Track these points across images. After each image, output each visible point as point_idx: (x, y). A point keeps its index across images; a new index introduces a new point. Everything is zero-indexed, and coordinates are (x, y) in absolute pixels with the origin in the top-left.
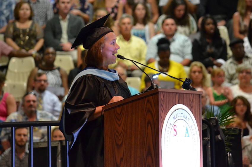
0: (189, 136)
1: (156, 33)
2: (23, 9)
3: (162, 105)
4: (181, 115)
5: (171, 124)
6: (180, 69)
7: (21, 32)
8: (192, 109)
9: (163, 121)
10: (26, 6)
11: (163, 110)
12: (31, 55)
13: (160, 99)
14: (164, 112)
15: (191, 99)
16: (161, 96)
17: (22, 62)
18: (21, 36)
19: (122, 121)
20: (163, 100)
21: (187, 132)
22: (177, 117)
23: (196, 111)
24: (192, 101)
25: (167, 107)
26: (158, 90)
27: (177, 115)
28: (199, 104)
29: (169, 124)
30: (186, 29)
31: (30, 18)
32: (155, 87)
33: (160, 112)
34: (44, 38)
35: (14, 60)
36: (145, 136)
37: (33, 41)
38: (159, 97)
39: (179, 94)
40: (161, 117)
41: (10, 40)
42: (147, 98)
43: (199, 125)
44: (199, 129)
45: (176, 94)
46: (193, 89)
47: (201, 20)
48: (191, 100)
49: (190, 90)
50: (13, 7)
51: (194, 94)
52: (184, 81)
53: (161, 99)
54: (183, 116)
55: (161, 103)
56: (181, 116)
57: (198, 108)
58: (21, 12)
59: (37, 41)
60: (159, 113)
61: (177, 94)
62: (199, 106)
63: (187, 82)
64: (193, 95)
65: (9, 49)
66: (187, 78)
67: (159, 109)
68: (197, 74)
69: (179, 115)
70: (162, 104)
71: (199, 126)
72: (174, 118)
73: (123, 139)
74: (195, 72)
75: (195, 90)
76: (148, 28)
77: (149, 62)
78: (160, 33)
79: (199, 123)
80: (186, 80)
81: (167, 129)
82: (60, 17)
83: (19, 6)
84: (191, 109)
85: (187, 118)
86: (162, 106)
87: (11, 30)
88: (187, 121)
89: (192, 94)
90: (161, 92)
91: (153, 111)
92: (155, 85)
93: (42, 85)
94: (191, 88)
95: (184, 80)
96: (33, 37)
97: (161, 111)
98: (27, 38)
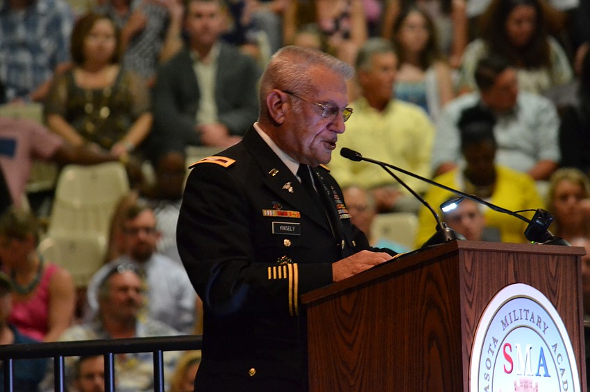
0: (550, 374)
1: (457, 92)
2: (95, 35)
3: (468, 287)
4: (524, 314)
5: (495, 341)
6: (524, 190)
7: (89, 96)
8: (555, 296)
9: (472, 332)
10: (103, 26)
11: (471, 300)
12: (115, 159)
13: (462, 270)
14: (474, 306)
15: (553, 270)
16: (466, 263)
17: (94, 177)
18: (89, 108)
19: (357, 334)
20: (472, 274)
21: (542, 362)
22: (513, 319)
23: (568, 303)
24: (554, 275)
25: (484, 293)
26: (457, 245)
27: (512, 314)
28: (574, 282)
29: (489, 340)
30: (542, 78)
31: (115, 59)
32: (448, 237)
33: (465, 306)
34: (153, 110)
35: (71, 174)
36: (423, 376)
37: (122, 122)
38: (461, 264)
39: (515, 254)
40: (468, 321)
41: (58, 122)
42: (425, 269)
43: (576, 342)
44: (578, 354)
45: (509, 255)
46: (557, 241)
47: (582, 52)
48: (550, 273)
49: (548, 244)
50: (67, 29)
51: (558, 255)
52: (530, 219)
53: (466, 268)
54: (529, 318)
55: (465, 281)
56: (524, 317)
57: (572, 296)
58: (92, 43)
59: (134, 119)
60: (462, 309)
61: (512, 256)
62: (574, 289)
63: (539, 220)
64: (556, 257)
65: (51, 143)
66: (537, 211)
67: (461, 297)
68: (572, 200)
69: (518, 315)
70: (470, 284)
71: (576, 346)
72: (505, 324)
73: (361, 384)
74: (565, 197)
75: (563, 244)
76: (434, 78)
77: (440, 171)
78: (468, 91)
79: (576, 338)
80: (535, 217)
81: (486, 355)
82: (194, 54)
83: (83, 27)
84: (552, 297)
85: (542, 324)
86: (470, 290)
87: (62, 92)
88: (540, 331)
89: (553, 255)
90: (464, 249)
91: (444, 304)
92: (448, 230)
93: (141, 243)
94: (551, 238)
95: (531, 215)
96: (123, 109)
97: (467, 306)
98: (104, 112)
